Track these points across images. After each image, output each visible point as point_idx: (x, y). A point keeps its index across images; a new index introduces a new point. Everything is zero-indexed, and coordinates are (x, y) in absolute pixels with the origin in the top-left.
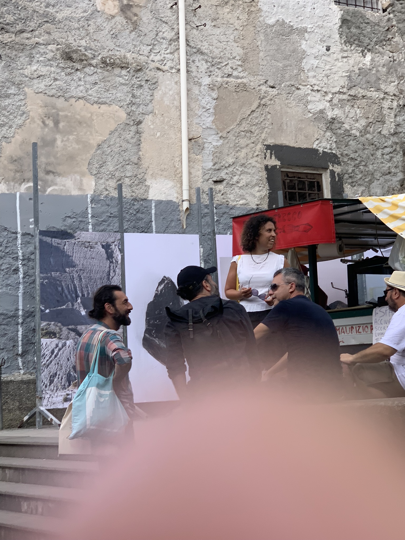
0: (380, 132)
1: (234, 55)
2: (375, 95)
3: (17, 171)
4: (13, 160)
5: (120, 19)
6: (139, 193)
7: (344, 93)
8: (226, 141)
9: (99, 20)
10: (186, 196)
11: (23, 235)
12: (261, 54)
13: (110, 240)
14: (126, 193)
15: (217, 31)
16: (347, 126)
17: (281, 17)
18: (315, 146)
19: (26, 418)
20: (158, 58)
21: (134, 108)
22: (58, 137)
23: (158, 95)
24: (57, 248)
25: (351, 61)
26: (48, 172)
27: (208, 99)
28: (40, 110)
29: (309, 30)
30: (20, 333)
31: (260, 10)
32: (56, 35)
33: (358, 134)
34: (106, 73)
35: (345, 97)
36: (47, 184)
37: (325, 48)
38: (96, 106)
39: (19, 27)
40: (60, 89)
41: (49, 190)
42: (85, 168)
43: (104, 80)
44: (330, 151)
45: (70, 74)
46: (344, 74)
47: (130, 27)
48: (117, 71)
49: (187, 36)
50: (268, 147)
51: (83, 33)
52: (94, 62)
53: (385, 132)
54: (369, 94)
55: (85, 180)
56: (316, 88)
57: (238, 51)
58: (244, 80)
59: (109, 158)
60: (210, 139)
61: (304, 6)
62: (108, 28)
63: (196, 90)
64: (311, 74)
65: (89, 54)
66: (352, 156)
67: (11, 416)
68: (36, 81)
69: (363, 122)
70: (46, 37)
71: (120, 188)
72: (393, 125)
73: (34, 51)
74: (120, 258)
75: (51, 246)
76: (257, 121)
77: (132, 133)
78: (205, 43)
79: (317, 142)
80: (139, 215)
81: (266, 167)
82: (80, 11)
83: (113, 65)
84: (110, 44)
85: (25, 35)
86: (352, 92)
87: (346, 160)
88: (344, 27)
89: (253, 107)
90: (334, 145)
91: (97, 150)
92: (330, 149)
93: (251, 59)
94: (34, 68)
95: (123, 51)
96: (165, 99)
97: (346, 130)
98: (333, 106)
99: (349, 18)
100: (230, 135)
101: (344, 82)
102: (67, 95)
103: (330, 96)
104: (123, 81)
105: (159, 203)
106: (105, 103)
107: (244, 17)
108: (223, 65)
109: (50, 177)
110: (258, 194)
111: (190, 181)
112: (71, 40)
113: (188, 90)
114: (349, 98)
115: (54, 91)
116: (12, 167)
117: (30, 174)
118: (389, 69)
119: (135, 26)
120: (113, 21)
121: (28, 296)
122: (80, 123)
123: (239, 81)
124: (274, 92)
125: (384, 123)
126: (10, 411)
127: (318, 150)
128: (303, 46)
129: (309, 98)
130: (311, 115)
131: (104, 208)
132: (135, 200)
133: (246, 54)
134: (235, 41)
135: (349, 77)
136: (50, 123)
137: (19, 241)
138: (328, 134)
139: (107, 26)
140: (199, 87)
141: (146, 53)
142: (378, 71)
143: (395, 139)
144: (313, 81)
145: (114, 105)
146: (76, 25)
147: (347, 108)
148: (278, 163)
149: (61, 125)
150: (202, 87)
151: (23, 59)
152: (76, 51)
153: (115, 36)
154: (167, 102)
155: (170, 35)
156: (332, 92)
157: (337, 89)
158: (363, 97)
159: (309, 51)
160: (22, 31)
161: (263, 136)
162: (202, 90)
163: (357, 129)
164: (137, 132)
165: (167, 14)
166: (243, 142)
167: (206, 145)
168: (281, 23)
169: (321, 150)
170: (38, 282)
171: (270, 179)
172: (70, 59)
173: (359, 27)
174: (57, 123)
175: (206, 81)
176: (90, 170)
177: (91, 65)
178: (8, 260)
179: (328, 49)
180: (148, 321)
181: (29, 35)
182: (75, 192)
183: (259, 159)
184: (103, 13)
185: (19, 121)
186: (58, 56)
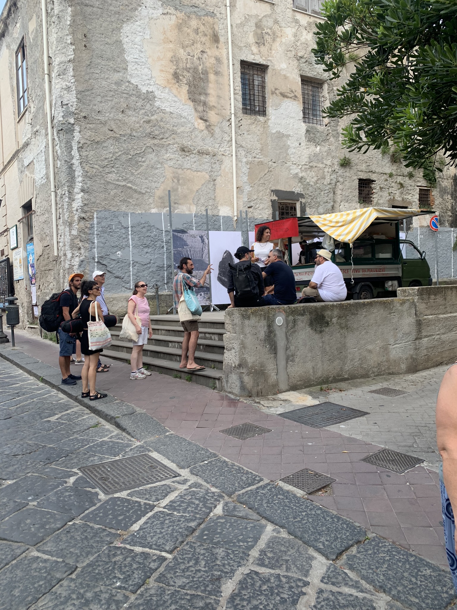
0: (323, 183)
1: (257, 148)
2: (321, 166)
3: (162, 203)
4: (160, 198)
5: (206, 132)
6: (215, 213)
7: (307, 165)
8: (254, 188)
9: (196, 132)
10: (235, 214)
11: (166, 231)
12: (269, 147)
13: (203, 234)
14: (210, 213)
15: (249, 136)
16: (308, 180)
17: (278, 129)
18: (293, 190)
19: (169, 310)
20: (223, 149)
21: (212, 173)
22: (179, 187)
23: (223, 167)
24: (180, 238)
25: (310, 150)
26: (175, 203)
27: (245, 168)
28: (171, 175)
29: (291, 135)
30: (165, 274)
31: (269, 126)
32: (177, 140)
33: (313, 184)
34: (200, 157)
35: (307, 167)
36: (175, 209)
37: (298, 144)
38: (195, 173)
39: (161, 137)
40: (179, 165)
41: (176, 211)
42: (191, 201)
43: (199, 160)
44: (300, 192)
45: (184, 158)
46: (307, 156)
47: (210, 135)
48: (205, 156)
49: (236, 139)
50: (272, 191)
51: (189, 139)
52: (194, 152)
53: (325, 183)
54: (318, 165)
55: (191, 207)
56: (294, 163)
57: (259, 146)
58: (262, 160)
59: (202, 197)
60: (246, 187)
61: (289, 124)
62: (200, 136)
63: (240, 165)
64: (292, 156)
65: (192, 148)
66: (310, 194)
67: (163, 309)
68: (169, 161)
69: (315, 179)
70: (173, 141)
71: (207, 210)
72: (329, 180)
73: (168, 148)
74: (207, 242)
75: (177, 236)
76: (267, 179)
77: (212, 185)
78: (244, 142)
79: (294, 188)
80: (215, 223)
81: (271, 200)
82: (188, 128)
83: (203, 153)
84: (201, 144)
85: (164, 140)
86: (311, 164)
87: (307, 196)
88: (307, 134)
89: (266, 172)
90: (302, 190)
91: (196, 193)
93: (265, 149)
94: (168, 155)
95: (207, 147)
97: (308, 182)
98: (302, 171)
99: (309, 129)
100: (255, 186)
101: (307, 160)
102: (183, 168)
103: (301, 166)
104: (207, 161)
105: (224, 217)
106: (199, 171)
107: (262, 130)
108: (252, 152)
109: (176, 205)
110: (267, 213)
111: (237, 207)
112: (184, 142)
113: (236, 165)
114: (309, 167)
115: (177, 166)
116: (160, 201)
117: (167, 204)
118: (328, 153)
119: (213, 135)
120: (203, 133)
121: (169, 258)
122: (189, 180)
123: (259, 160)
124: (275, 165)
125: (325, 179)
126: (162, 307)
127: (294, 192)
128: (288, 143)
129: (291, 167)
131: (200, 220)
132: (213, 216)
133: (262, 147)
134: (257, 141)
135: (309, 157)
136: (176, 181)
137: (164, 234)
138: (300, 184)
139: (200, 135)
140: (241, 163)
141: (217, 147)
142: (322, 154)
143: (330, 186)
144: (293, 159)
145: (203, 172)
146: (186, 135)
147: (308, 172)
148: (277, 198)
149: (180, 181)
150: (243, 163)
151: (163, 151)
152: (186, 147)
153: (203, 140)
154: (227, 170)
155: (228, 139)
156: (302, 164)
157: (304, 163)
158: (316, 166)
159: (291, 145)
160: (162, 139)
161: (270, 185)
162: (243, 165)
163: (313, 182)
164: (214, 185)
165: (227, 129)
166: (261, 188)
167: (245, 190)
168: (278, 132)
169: (296, 192)
170: (172, 252)
171: (273, 206)
172: (184, 151)
173: (314, 134)
174: (178, 181)
175: (244, 160)
176: (193, 202)
177: (193, 153)
178: (159, 242)
179: (300, 144)
180: (219, 270)
181: (166, 140)
182: (187, 212)
183: (268, 196)
184: (198, 129)
185: (162, 180)
186: (179, 150)
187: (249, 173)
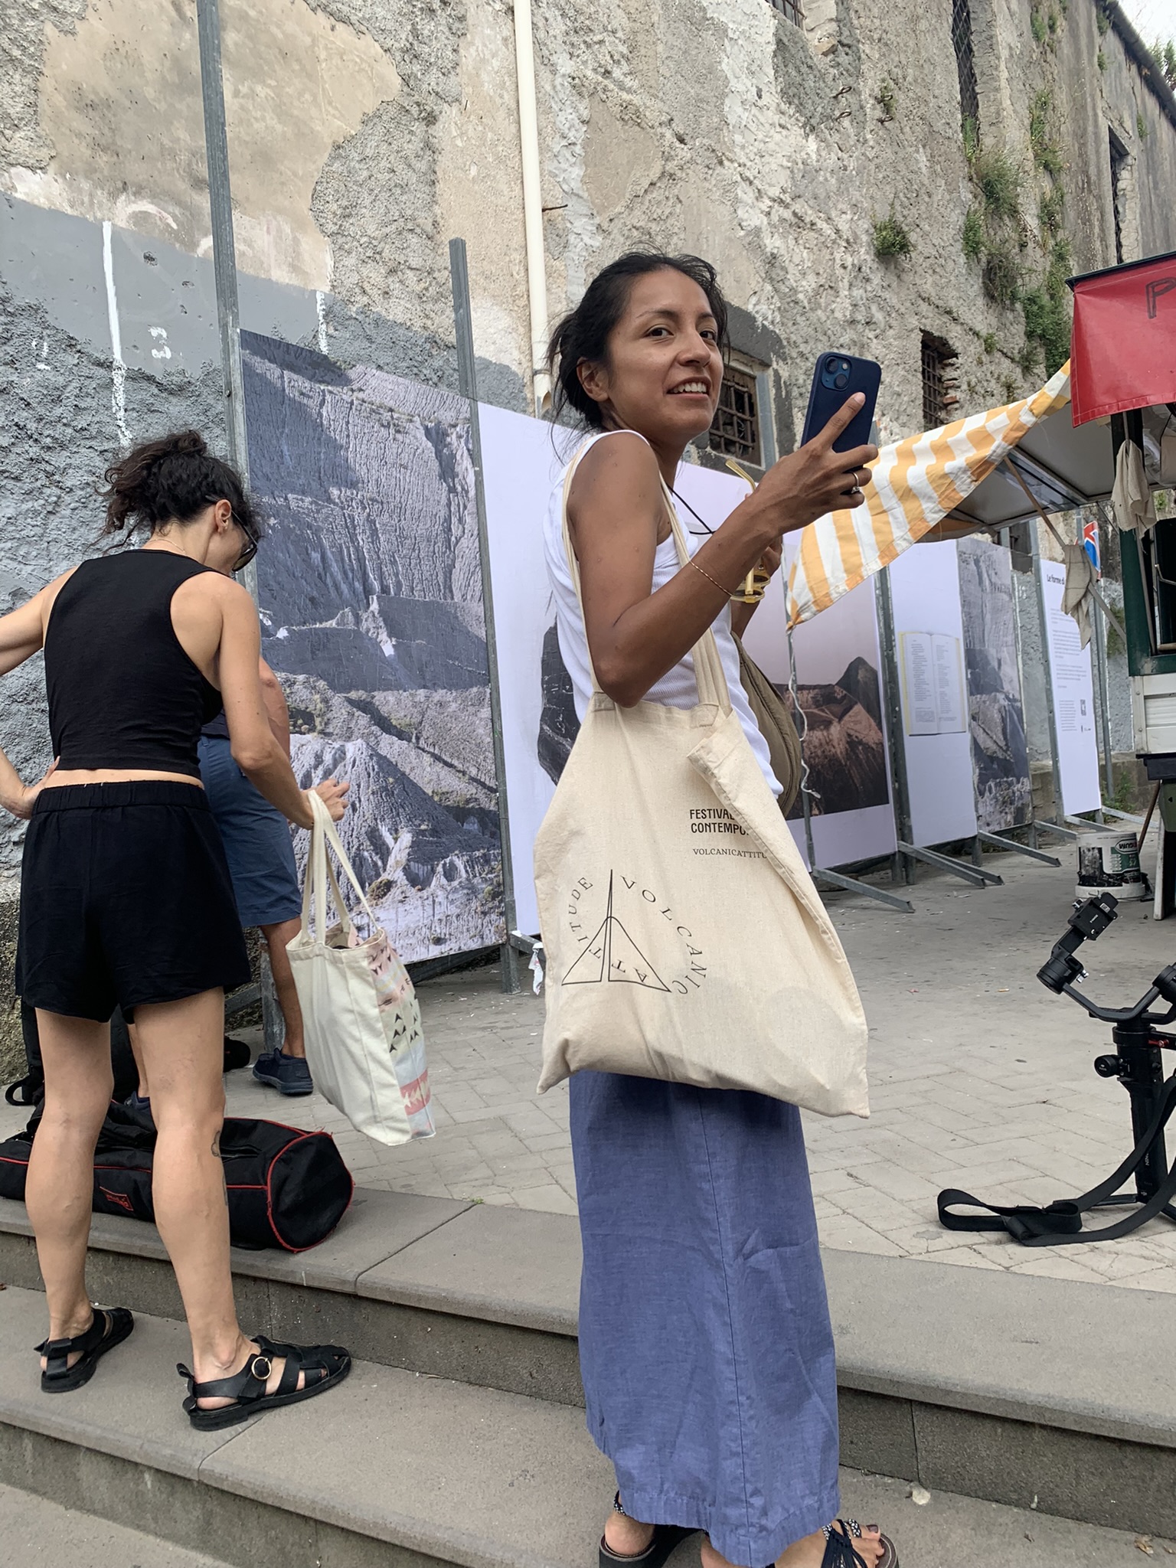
0: (833, 311)
1: (615, 24)
2: (825, 228)
3: (98, 145)
4: (85, 103)
6: (439, 323)
7: (787, 206)
8: (608, 242)
10: (540, 357)
11: (133, 377)
12: (660, 48)
13: (447, 416)
14: (411, 314)
16: (792, 280)
18: (750, 308)
21: (416, 68)
23: (468, 55)
24: (300, 409)
25: (792, 140)
26: (199, 184)
27: (570, 115)
29: (731, 35)
33: (806, 304)
35: (787, 214)
36: (197, 222)
37: (754, 90)
38: (323, 18)
41: (205, 244)
42: (304, 204)
44: (771, 327)
46: (785, 163)
53: (838, 315)
54: (818, 223)
55: (306, 244)
56: (746, 174)
57: (620, 19)
58: (636, 100)
59: (366, 196)
60: (579, 226)
63: (546, 82)
64: (738, 138)
66: (802, 348)
69: (812, 281)
72: (847, 303)
74: (471, 479)
75: (279, 395)
76: (659, 211)
77: (415, 143)
79: (754, 300)
86: (797, 208)
87: (794, 355)
88: (780, 58)
89: (653, 174)
90: (777, 316)
91: (333, 158)
92: (772, 322)
93: (643, 51)
96: (484, 77)
97: (792, 289)
98: (772, 228)
99: (785, 40)
100: (615, 228)
101: (783, 179)
103: (767, 202)
106: (345, 21)
108: (596, 39)
109: (205, 202)
114: (794, 220)
116: (81, 124)
117: (142, 171)
118: (840, 181)
122: (284, 54)
123: (625, 96)
124: (683, 152)
125: (837, 293)
127: (755, 318)
128: (724, 66)
129: (738, 192)
130: (742, 233)
131: (360, 346)
133: (634, 33)
135: (792, 171)
137: (120, 398)
138: (768, 287)
140: (551, 76)
142: (826, 180)
144: (742, 156)
145: (369, 37)
147: (791, 241)
149: (231, 38)
150: (559, 80)
154: (488, 88)
156: (770, 194)
157: (775, 192)
158: (813, 224)
159: (733, 83)
162: (559, 87)
163: (806, 293)
164: (428, 146)
167: (572, 238)
169: (759, 320)
173: (799, 70)
175: (566, 64)
176: (318, 214)
179: (759, 94)
182: (281, 275)
187: (587, 143)
